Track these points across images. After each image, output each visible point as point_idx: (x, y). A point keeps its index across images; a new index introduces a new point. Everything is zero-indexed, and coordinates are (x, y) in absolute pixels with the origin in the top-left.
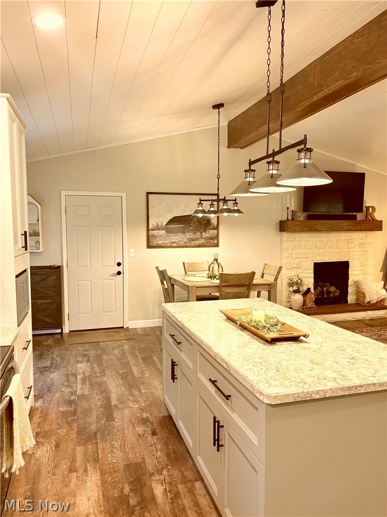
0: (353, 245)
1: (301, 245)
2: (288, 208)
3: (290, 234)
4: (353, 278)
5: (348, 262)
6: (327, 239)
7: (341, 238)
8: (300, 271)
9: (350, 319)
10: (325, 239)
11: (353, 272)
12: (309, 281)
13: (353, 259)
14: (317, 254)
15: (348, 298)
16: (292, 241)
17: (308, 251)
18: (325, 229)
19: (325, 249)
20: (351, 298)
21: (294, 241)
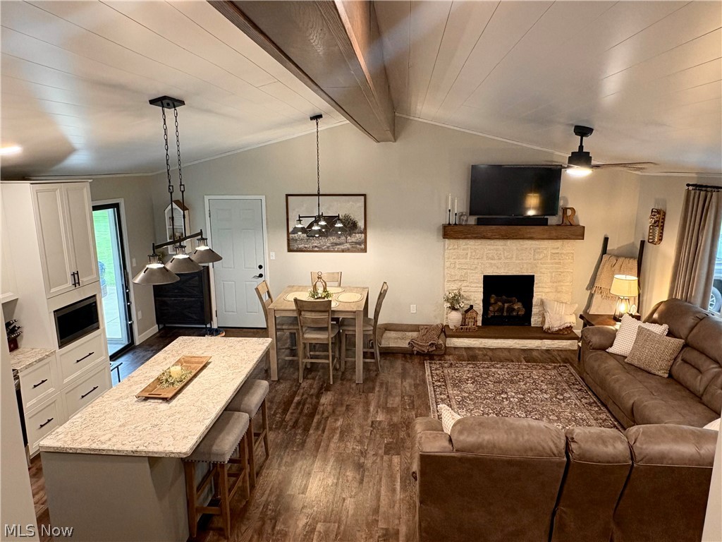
0: (541, 256)
1: (467, 254)
2: (450, 211)
3: (452, 241)
4: (540, 297)
5: (532, 277)
6: (505, 247)
7: (525, 246)
8: (465, 284)
9: (518, 347)
10: (501, 248)
11: (540, 289)
12: (476, 296)
13: (541, 273)
14: (488, 265)
15: (532, 320)
16: (454, 249)
17: (476, 261)
18: (498, 237)
19: (499, 259)
20: (535, 321)
21: (458, 249)
